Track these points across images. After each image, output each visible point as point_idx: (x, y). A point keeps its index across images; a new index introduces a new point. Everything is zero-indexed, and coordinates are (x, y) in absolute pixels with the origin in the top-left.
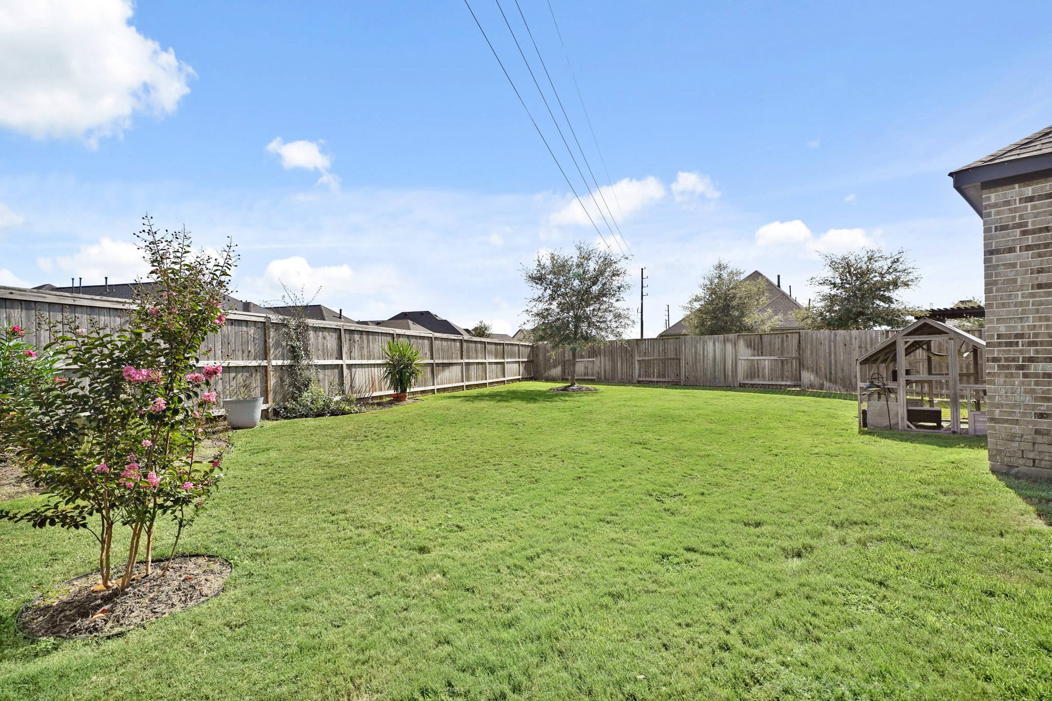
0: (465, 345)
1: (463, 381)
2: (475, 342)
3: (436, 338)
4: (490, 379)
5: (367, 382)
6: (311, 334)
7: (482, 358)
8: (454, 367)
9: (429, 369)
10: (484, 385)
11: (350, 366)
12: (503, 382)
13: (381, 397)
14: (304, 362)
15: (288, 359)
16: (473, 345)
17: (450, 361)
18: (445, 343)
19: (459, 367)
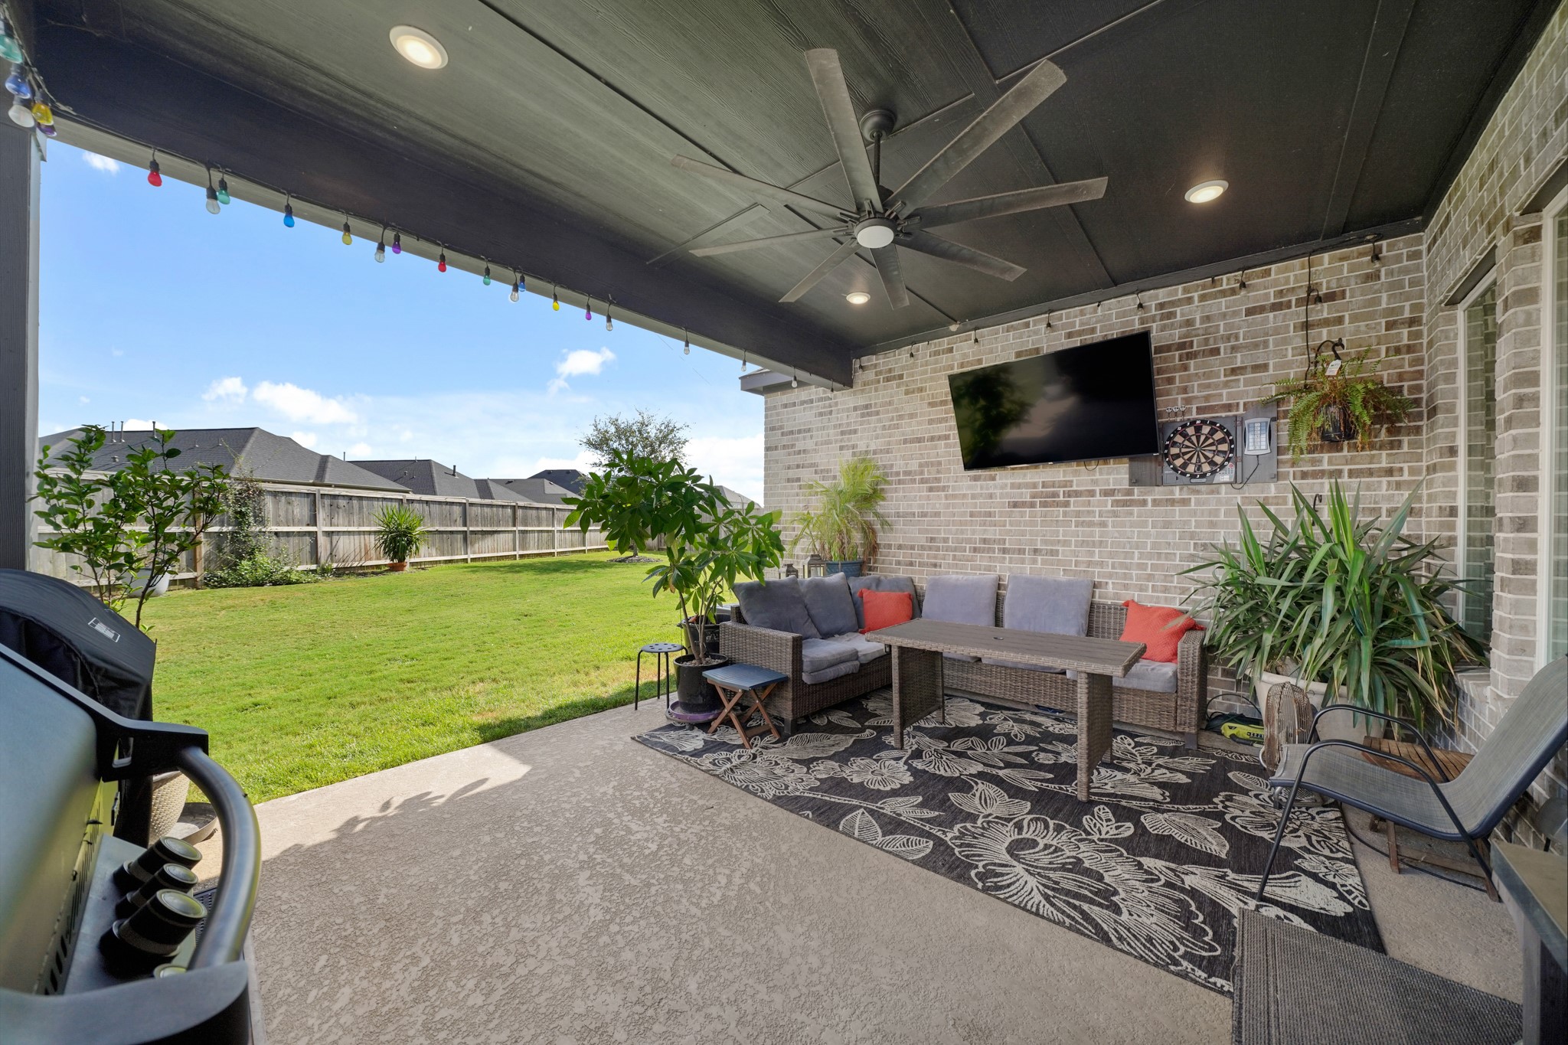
0: (520, 512)
1: (515, 550)
2: (537, 508)
3: (471, 504)
4: (561, 547)
5: (357, 551)
6: (269, 500)
7: (548, 526)
8: (502, 535)
9: (460, 537)
10: (552, 554)
11: (329, 534)
12: (584, 551)
13: (378, 566)
14: (255, 529)
15: (229, 525)
16: (534, 512)
17: (495, 529)
18: (486, 509)
19: (511, 535)
